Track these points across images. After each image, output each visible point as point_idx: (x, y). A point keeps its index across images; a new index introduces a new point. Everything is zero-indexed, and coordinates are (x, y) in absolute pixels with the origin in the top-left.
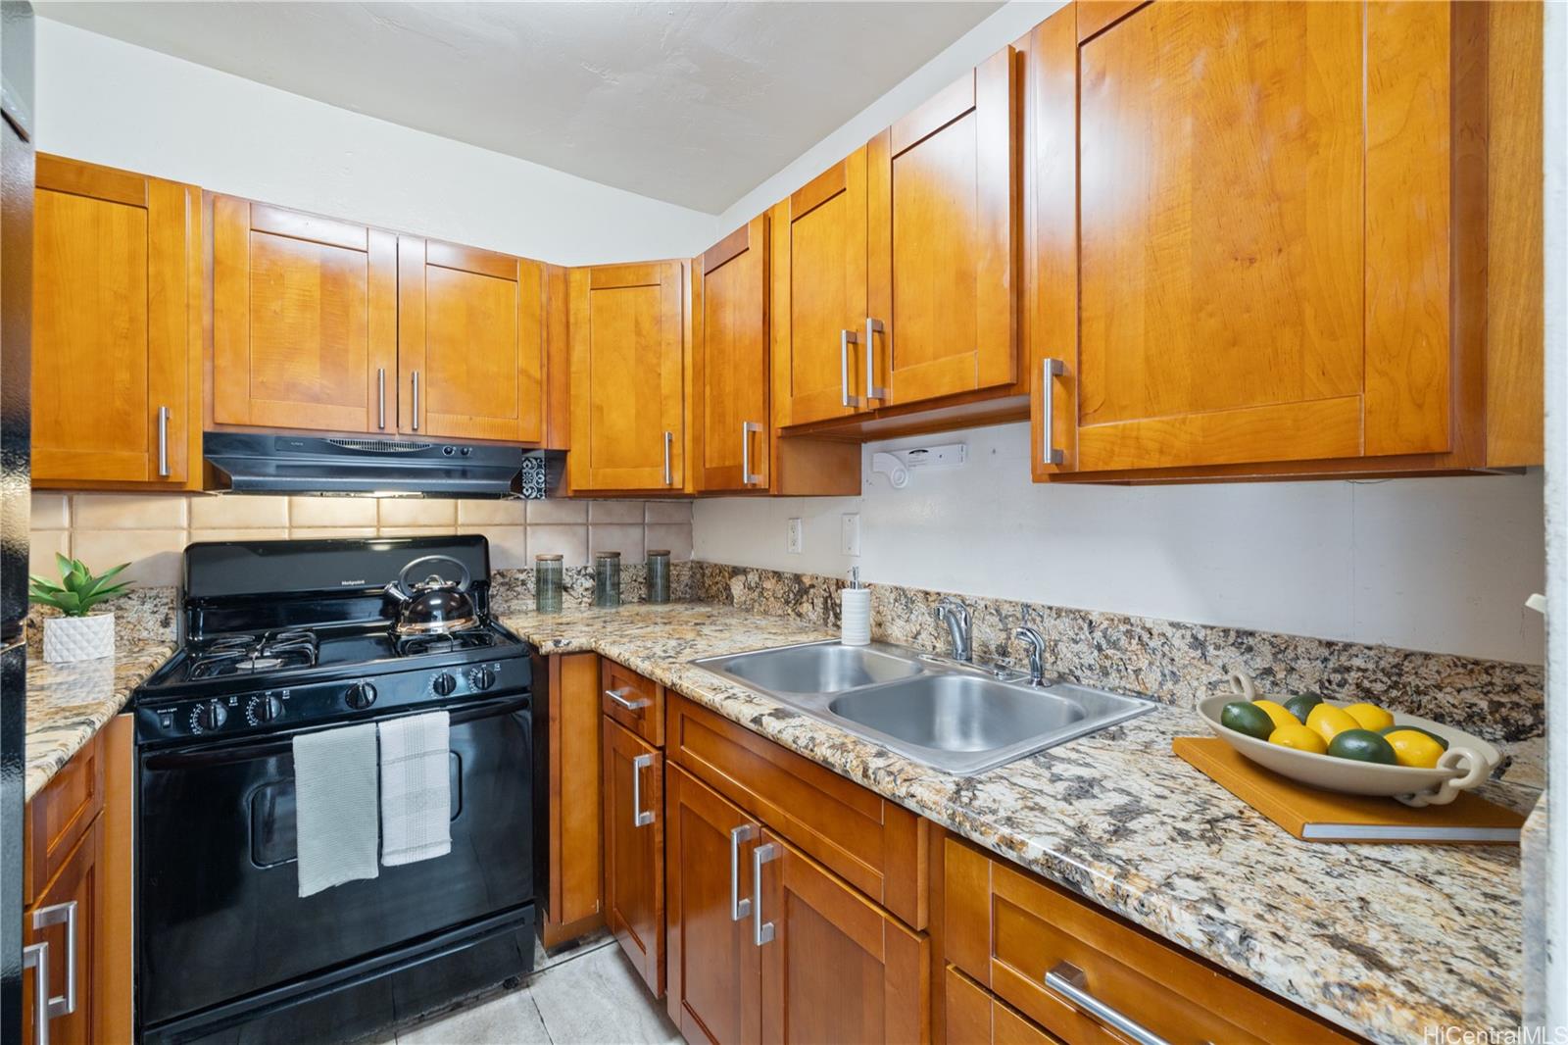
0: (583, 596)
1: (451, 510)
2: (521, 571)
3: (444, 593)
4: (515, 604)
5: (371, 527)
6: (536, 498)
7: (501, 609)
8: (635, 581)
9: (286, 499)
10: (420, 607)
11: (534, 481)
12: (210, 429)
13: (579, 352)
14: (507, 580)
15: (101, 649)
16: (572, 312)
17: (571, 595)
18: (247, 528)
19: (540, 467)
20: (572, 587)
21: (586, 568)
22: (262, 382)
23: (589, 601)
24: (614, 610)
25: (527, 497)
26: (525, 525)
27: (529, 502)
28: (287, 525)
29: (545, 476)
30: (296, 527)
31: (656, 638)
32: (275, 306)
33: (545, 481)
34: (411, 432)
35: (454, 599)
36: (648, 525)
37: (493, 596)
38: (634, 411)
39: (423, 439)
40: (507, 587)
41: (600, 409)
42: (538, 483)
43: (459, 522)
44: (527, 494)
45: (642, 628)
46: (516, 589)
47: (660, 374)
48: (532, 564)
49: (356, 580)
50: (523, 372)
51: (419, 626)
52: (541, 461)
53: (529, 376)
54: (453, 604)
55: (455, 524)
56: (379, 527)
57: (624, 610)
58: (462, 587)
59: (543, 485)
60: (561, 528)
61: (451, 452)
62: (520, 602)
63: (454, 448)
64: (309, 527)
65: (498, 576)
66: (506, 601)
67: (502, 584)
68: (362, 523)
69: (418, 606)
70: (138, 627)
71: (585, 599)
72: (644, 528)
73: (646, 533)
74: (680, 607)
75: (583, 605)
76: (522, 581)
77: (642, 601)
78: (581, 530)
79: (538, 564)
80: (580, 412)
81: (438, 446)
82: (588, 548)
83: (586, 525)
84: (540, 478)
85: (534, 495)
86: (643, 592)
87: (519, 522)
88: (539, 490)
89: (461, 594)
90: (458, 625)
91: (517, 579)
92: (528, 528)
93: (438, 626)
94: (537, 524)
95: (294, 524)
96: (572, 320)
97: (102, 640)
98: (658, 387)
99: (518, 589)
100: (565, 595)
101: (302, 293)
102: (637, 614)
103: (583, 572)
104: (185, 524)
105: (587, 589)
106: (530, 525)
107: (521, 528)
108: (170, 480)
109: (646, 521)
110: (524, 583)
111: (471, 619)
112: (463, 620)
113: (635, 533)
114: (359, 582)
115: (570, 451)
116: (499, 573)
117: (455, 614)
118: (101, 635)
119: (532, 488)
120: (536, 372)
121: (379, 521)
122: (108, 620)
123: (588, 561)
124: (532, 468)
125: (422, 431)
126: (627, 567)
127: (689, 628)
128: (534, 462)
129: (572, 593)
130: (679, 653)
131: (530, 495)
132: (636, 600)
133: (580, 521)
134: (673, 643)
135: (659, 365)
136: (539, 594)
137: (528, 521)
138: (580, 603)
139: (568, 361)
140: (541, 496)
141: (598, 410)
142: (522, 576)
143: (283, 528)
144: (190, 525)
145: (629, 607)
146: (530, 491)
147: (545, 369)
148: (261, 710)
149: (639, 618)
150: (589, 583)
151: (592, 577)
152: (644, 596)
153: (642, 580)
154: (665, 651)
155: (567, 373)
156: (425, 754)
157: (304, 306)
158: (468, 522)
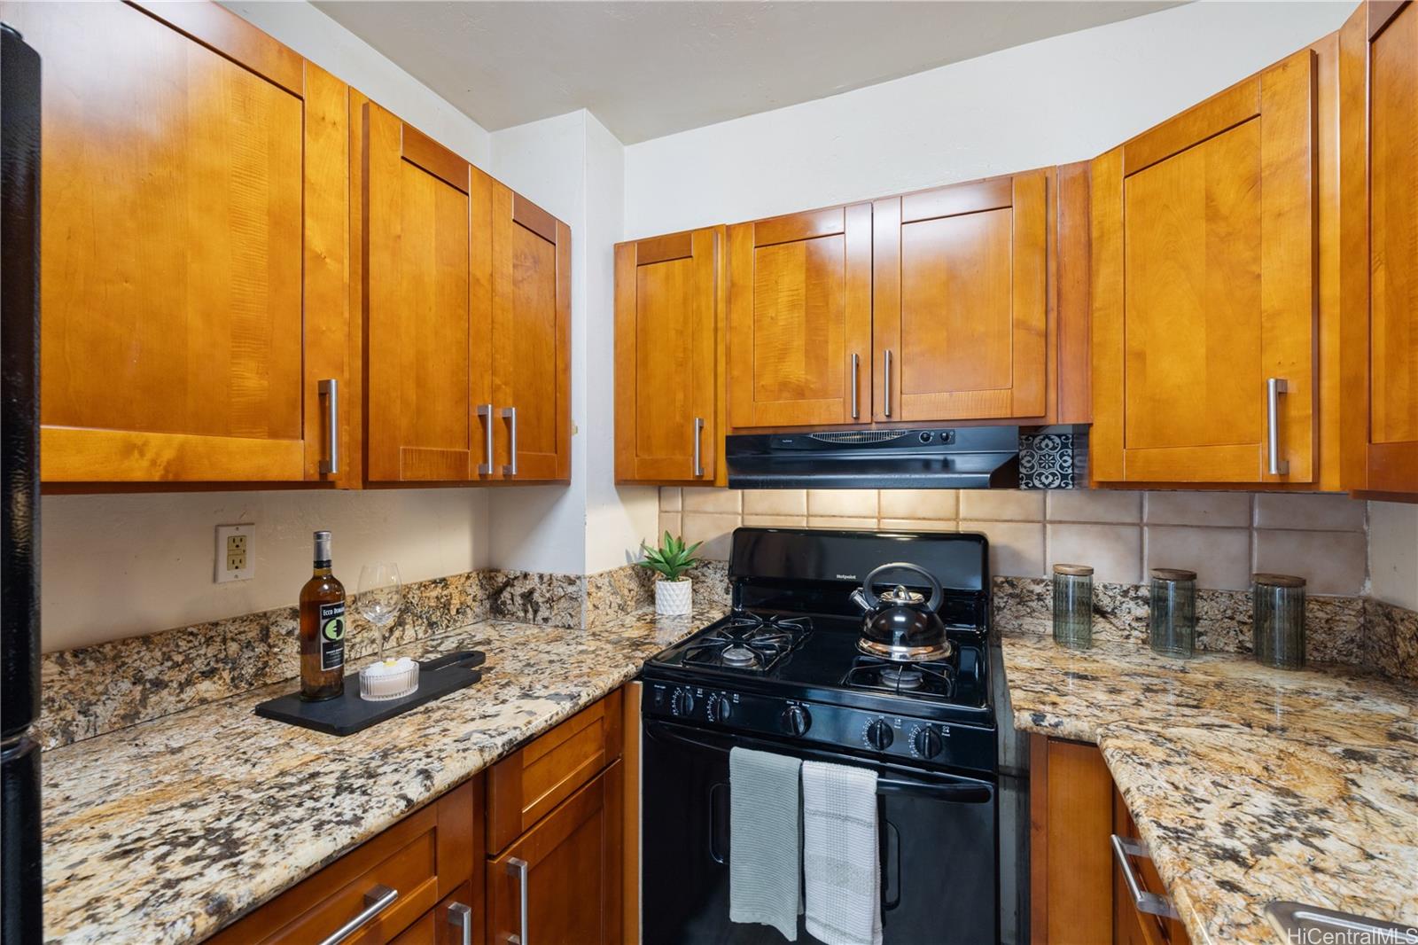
0: (1133, 629)
1: (952, 502)
2: (1038, 582)
3: (910, 609)
4: (1028, 623)
5: (873, 518)
6: (1059, 487)
7: (1010, 627)
8: (1232, 618)
9: (804, 491)
10: (883, 622)
11: (1057, 466)
12: (730, 434)
13: (1106, 276)
14: (1017, 591)
15: (681, 608)
16: (1095, 223)
17: (1111, 623)
18: (778, 515)
19: (1064, 446)
20: (1113, 613)
21: (1137, 588)
22: (763, 386)
23: (1144, 636)
24: (1180, 663)
25: (1047, 486)
26: (1044, 523)
27: (1050, 492)
28: (806, 513)
29: (1073, 458)
30: (812, 516)
31: (1226, 771)
32: (772, 313)
33: (1073, 464)
34: (884, 419)
35: (919, 619)
36: (1259, 530)
37: (999, 609)
38: (1203, 351)
39: (900, 425)
40: (1018, 600)
41: (1141, 356)
42: (1062, 467)
43: (961, 516)
44: (1047, 482)
45: (1208, 727)
46: (1030, 604)
47: (1259, 276)
48: (1049, 576)
49: (848, 575)
50: (1021, 324)
51: (880, 647)
52: (1067, 438)
53: (1028, 328)
54: (918, 624)
55: (956, 518)
56: (880, 518)
57: (1200, 669)
58: (931, 605)
59: (1070, 471)
60: (1099, 527)
61: (928, 439)
62: (1036, 621)
63: (932, 434)
64: (822, 516)
65: (1006, 585)
66: (1017, 618)
67: (1011, 596)
68: (865, 514)
69: (882, 619)
70: (713, 591)
71: (1135, 633)
72: (1251, 536)
73: (1256, 541)
74: (1323, 686)
75: (1132, 640)
76: (1038, 594)
77: (1244, 653)
78: (1131, 533)
79: (1055, 576)
80: (1109, 365)
81: (914, 433)
82: (1142, 559)
83: (1140, 525)
84: (1065, 461)
85: (1057, 483)
86: (1248, 638)
87: (1035, 518)
88: (1064, 477)
89: (930, 614)
90: (923, 654)
91: (1032, 592)
92: (1049, 526)
93: (898, 652)
94: (1060, 522)
95: (811, 513)
96: (1095, 234)
97: (681, 601)
98: (1255, 299)
99: (1034, 604)
100: (1100, 624)
101: (791, 293)
102: (1219, 685)
103: (1132, 593)
104: (740, 511)
105: (1138, 619)
106: (1052, 522)
107: (1038, 526)
108: (704, 479)
109: (1255, 525)
110: (1040, 597)
111: (941, 648)
112: (931, 649)
113: (1233, 544)
114: (850, 577)
115: (1090, 425)
116: (1007, 582)
117: (919, 637)
118: (681, 597)
119: (1054, 475)
120: (1037, 320)
121: (879, 513)
122: (686, 586)
123: (1141, 578)
124: (1054, 448)
125: (896, 418)
126: (1214, 595)
127: (1325, 761)
128: (1057, 440)
129: (1114, 621)
130: (1263, 849)
131: (1050, 484)
132: (1232, 648)
133: (1129, 520)
134: (1262, 802)
135: (1257, 260)
136: (1059, 615)
137: (1048, 518)
138: (1128, 637)
139: (1089, 295)
140: (1067, 484)
141: (1136, 358)
142: (1038, 589)
143: (802, 516)
144: (743, 511)
145: (1211, 661)
146: (1051, 478)
147: (1053, 316)
148: (718, 708)
149: (1218, 695)
150: (1143, 611)
151: (1146, 601)
152: (1249, 645)
153: (1246, 619)
154: (1229, 828)
155: (1088, 310)
156: (846, 819)
157: (793, 306)
158: (969, 516)
